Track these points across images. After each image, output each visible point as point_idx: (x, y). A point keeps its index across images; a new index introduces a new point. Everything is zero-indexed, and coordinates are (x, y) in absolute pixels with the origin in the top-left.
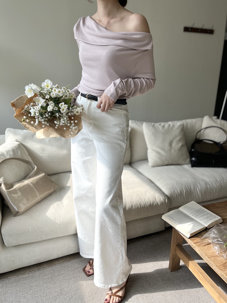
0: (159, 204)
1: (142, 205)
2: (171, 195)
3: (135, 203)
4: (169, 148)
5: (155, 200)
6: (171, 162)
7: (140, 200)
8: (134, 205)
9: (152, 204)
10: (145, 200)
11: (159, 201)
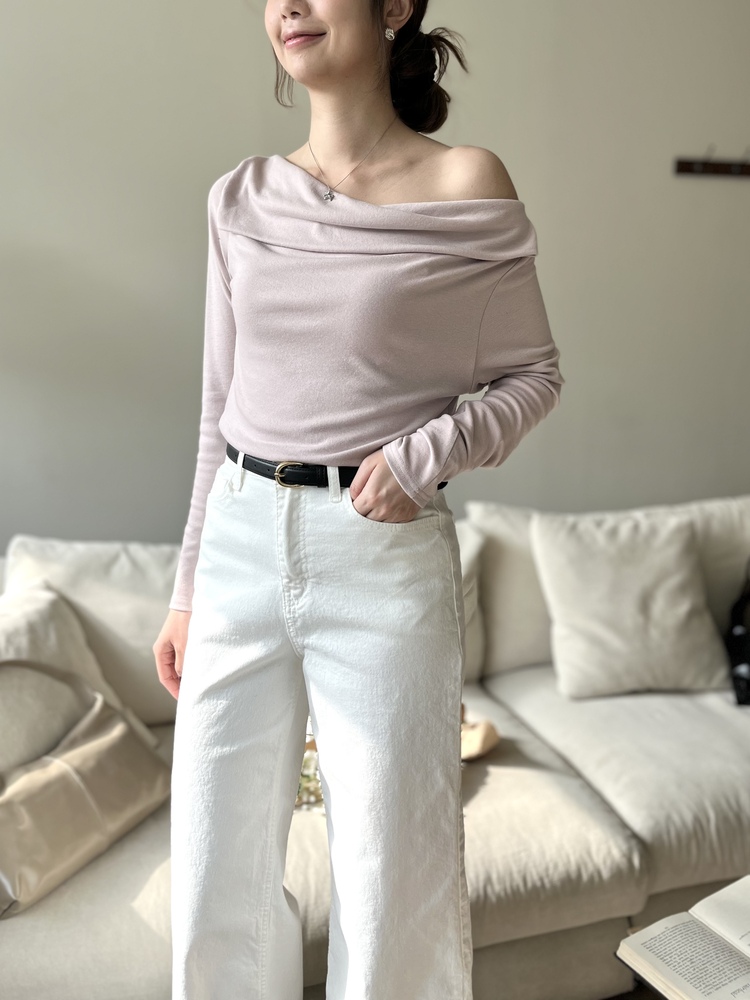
0: (606, 874)
1: (532, 877)
2: (658, 837)
3: (501, 868)
4: (640, 619)
5: (586, 856)
6: (649, 682)
7: (523, 855)
8: (499, 878)
9: (574, 875)
10: (543, 853)
11: (605, 862)
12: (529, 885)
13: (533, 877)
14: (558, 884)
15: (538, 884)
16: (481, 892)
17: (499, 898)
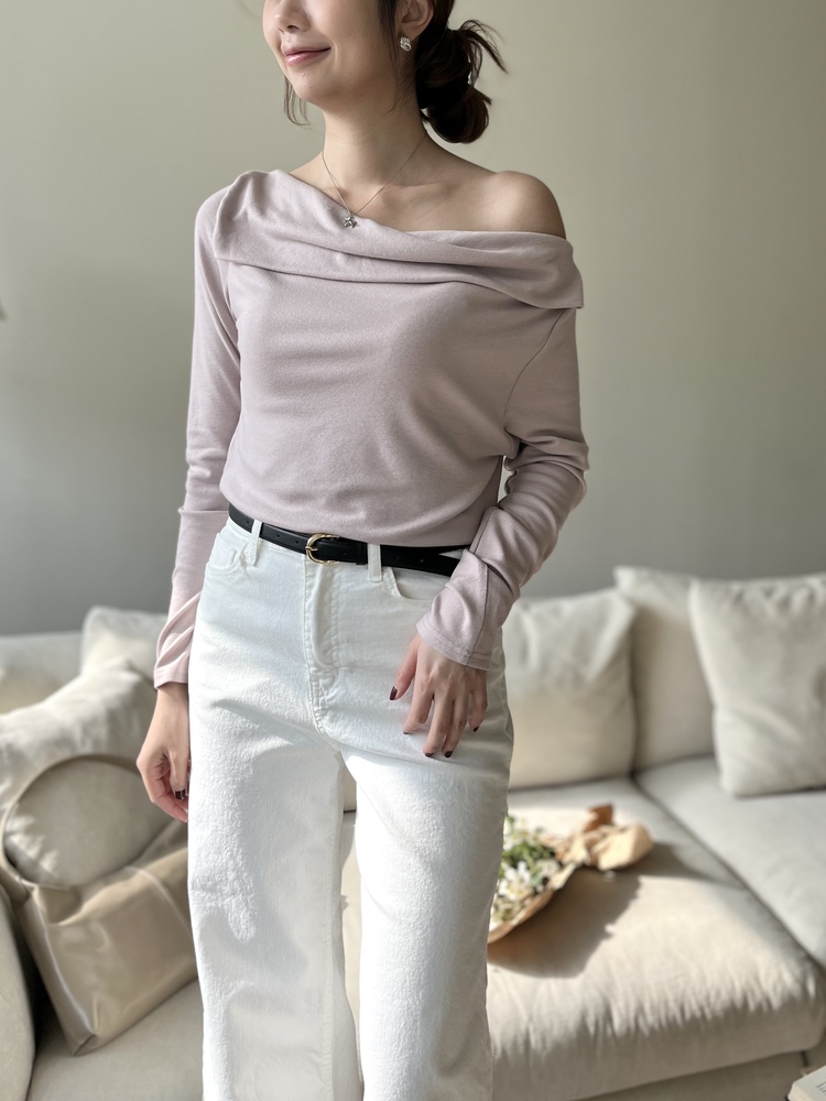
0: (776, 1003)
1: (690, 1005)
4: (816, 704)
5: (753, 982)
7: (680, 980)
8: (652, 1007)
9: (739, 1004)
10: (703, 980)
11: (775, 989)
12: (688, 1015)
13: (692, 1006)
14: (721, 1014)
15: (698, 1014)
16: (632, 1024)
17: (652, 1030)
